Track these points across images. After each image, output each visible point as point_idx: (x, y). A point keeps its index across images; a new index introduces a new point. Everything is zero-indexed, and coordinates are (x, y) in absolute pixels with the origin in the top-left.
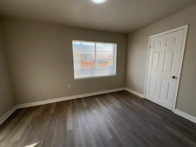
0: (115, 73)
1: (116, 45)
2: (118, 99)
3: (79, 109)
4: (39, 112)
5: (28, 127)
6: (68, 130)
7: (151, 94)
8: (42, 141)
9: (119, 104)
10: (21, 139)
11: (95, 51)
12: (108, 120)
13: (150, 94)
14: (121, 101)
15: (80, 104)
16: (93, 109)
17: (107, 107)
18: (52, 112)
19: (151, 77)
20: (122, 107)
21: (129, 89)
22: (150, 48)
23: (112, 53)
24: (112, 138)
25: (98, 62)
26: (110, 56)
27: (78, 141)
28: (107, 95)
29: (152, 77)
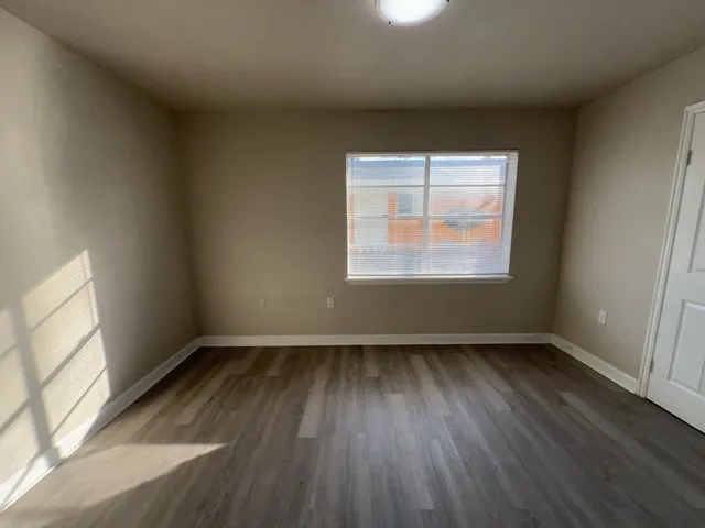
0: (506, 268)
1: (514, 157)
2: (504, 375)
3: (348, 380)
4: (243, 366)
5: (212, 399)
6: (302, 434)
7: (675, 380)
8: (233, 443)
9: (503, 394)
10: (193, 423)
11: (426, 186)
12: (436, 443)
13: (670, 382)
14: (511, 384)
15: (356, 366)
16: (394, 392)
17: (447, 397)
18: (272, 372)
19: (684, 302)
20: (513, 408)
21: (566, 342)
22: (688, 162)
23: (496, 191)
24: (431, 508)
25: (435, 226)
26: (486, 203)
27: (320, 478)
28: (462, 351)
29: (688, 304)
